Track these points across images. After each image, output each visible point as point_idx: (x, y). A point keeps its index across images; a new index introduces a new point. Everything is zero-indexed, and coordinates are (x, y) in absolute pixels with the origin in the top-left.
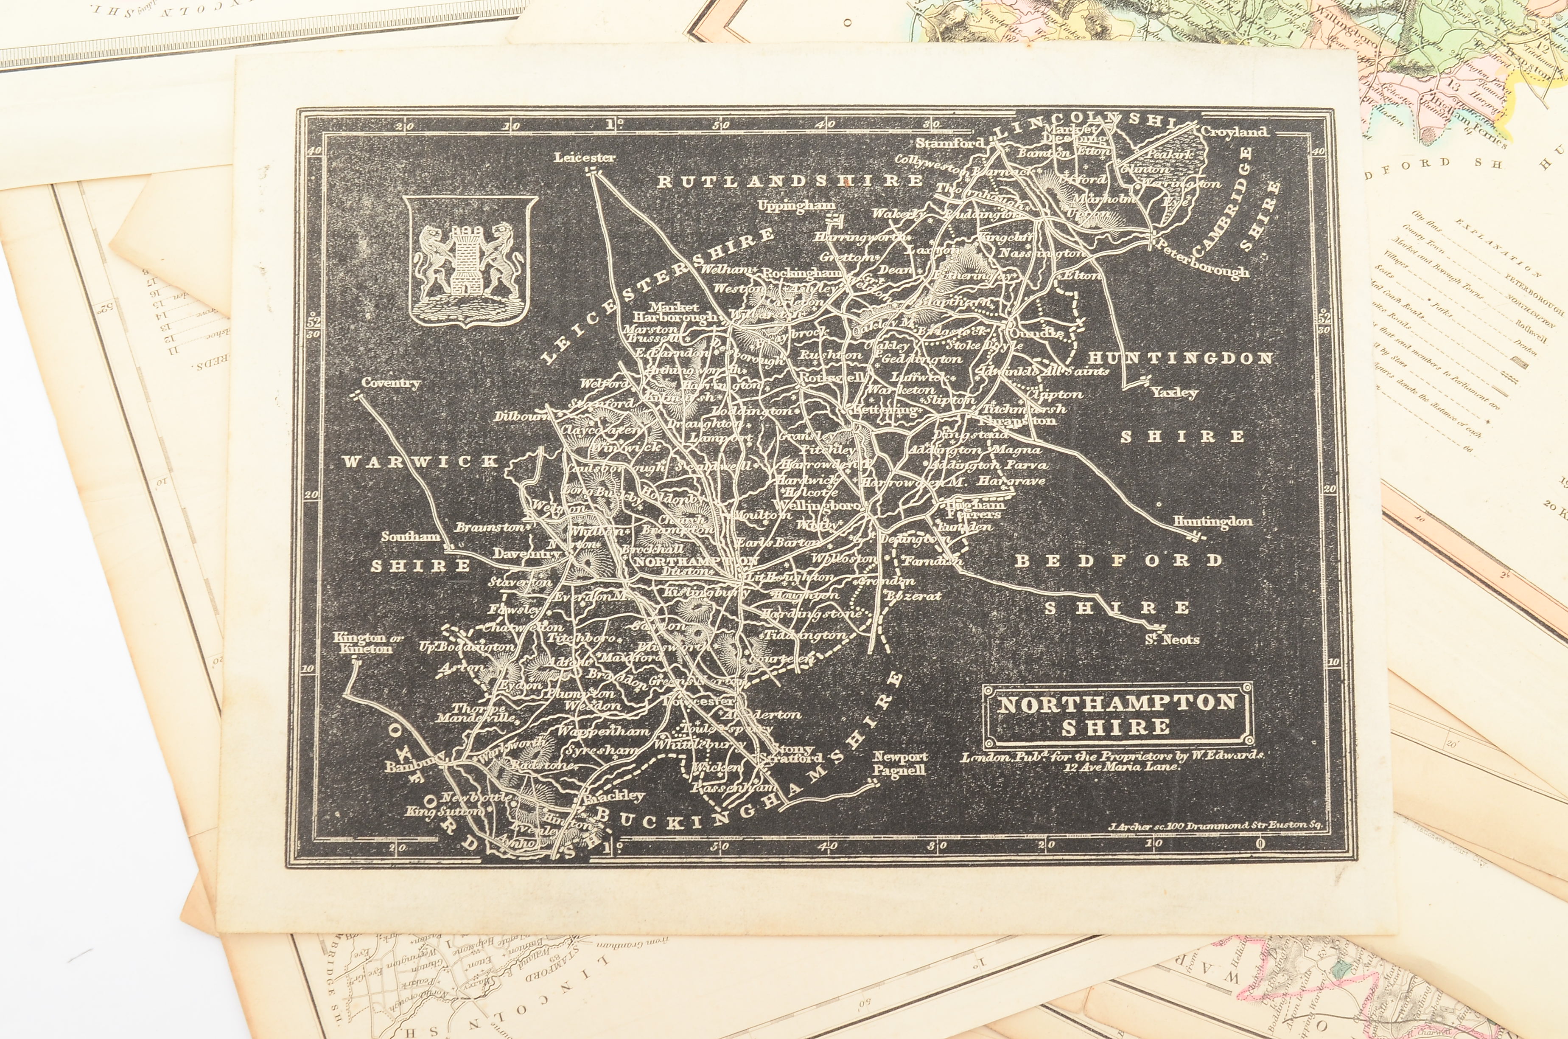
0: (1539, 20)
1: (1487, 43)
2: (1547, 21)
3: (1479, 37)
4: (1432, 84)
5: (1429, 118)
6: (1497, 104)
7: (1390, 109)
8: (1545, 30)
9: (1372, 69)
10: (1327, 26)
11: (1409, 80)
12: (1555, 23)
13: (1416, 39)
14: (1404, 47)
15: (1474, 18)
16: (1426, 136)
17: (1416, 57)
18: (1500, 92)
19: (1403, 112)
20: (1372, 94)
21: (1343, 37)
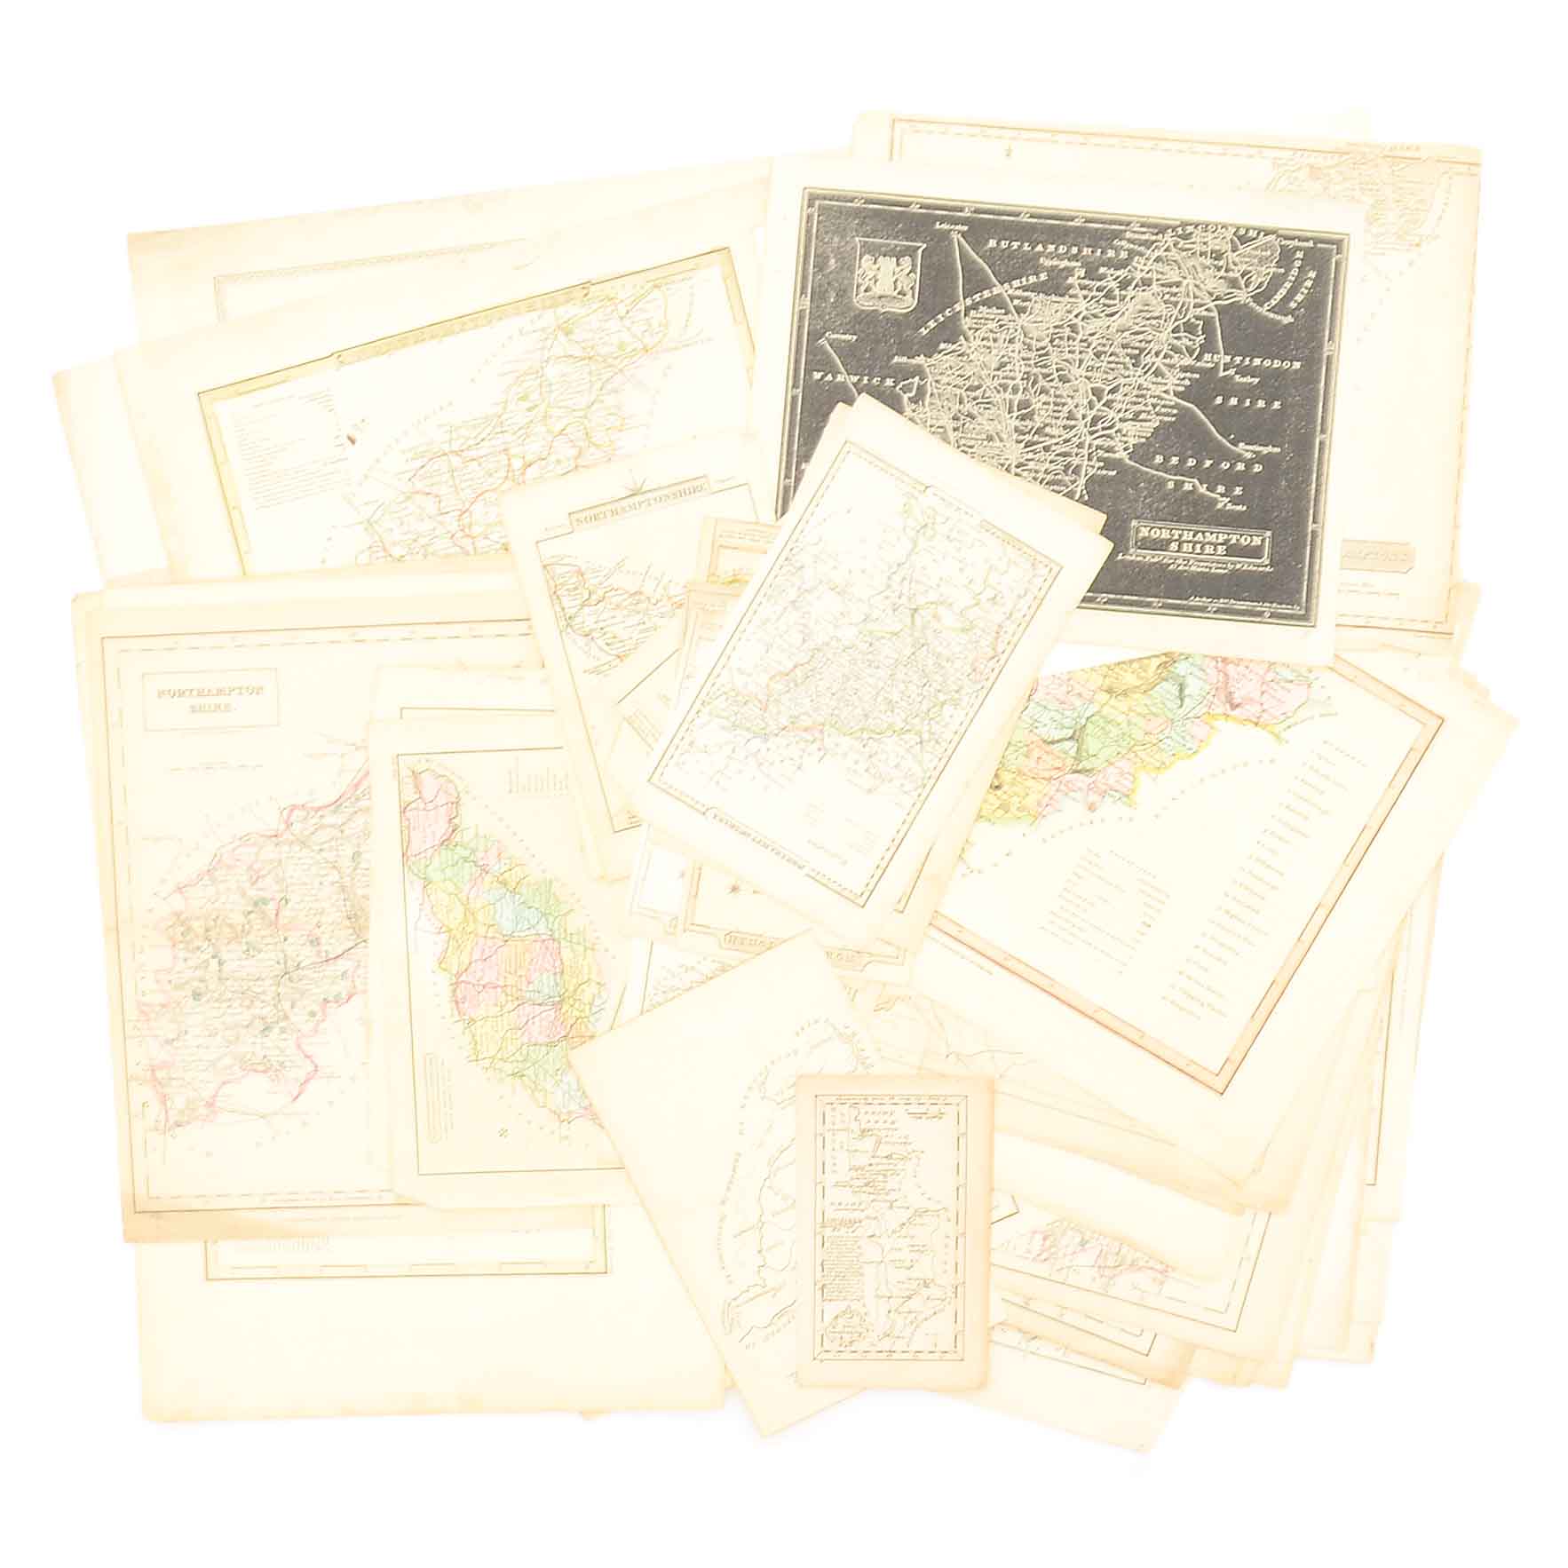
0: (1152, 736)
1: (1124, 752)
2: (1156, 736)
3: (1119, 749)
4: (1094, 778)
5: (1093, 798)
6: (1131, 786)
7: (1071, 794)
8: (1155, 741)
9: (1061, 773)
10: (1036, 754)
11: (1081, 777)
12: (1161, 737)
13: (1084, 754)
14: (1078, 759)
15: (1116, 739)
16: (1092, 808)
17: (1085, 764)
18: (1131, 778)
19: (1078, 795)
20: (1063, 787)
21: (1044, 757)
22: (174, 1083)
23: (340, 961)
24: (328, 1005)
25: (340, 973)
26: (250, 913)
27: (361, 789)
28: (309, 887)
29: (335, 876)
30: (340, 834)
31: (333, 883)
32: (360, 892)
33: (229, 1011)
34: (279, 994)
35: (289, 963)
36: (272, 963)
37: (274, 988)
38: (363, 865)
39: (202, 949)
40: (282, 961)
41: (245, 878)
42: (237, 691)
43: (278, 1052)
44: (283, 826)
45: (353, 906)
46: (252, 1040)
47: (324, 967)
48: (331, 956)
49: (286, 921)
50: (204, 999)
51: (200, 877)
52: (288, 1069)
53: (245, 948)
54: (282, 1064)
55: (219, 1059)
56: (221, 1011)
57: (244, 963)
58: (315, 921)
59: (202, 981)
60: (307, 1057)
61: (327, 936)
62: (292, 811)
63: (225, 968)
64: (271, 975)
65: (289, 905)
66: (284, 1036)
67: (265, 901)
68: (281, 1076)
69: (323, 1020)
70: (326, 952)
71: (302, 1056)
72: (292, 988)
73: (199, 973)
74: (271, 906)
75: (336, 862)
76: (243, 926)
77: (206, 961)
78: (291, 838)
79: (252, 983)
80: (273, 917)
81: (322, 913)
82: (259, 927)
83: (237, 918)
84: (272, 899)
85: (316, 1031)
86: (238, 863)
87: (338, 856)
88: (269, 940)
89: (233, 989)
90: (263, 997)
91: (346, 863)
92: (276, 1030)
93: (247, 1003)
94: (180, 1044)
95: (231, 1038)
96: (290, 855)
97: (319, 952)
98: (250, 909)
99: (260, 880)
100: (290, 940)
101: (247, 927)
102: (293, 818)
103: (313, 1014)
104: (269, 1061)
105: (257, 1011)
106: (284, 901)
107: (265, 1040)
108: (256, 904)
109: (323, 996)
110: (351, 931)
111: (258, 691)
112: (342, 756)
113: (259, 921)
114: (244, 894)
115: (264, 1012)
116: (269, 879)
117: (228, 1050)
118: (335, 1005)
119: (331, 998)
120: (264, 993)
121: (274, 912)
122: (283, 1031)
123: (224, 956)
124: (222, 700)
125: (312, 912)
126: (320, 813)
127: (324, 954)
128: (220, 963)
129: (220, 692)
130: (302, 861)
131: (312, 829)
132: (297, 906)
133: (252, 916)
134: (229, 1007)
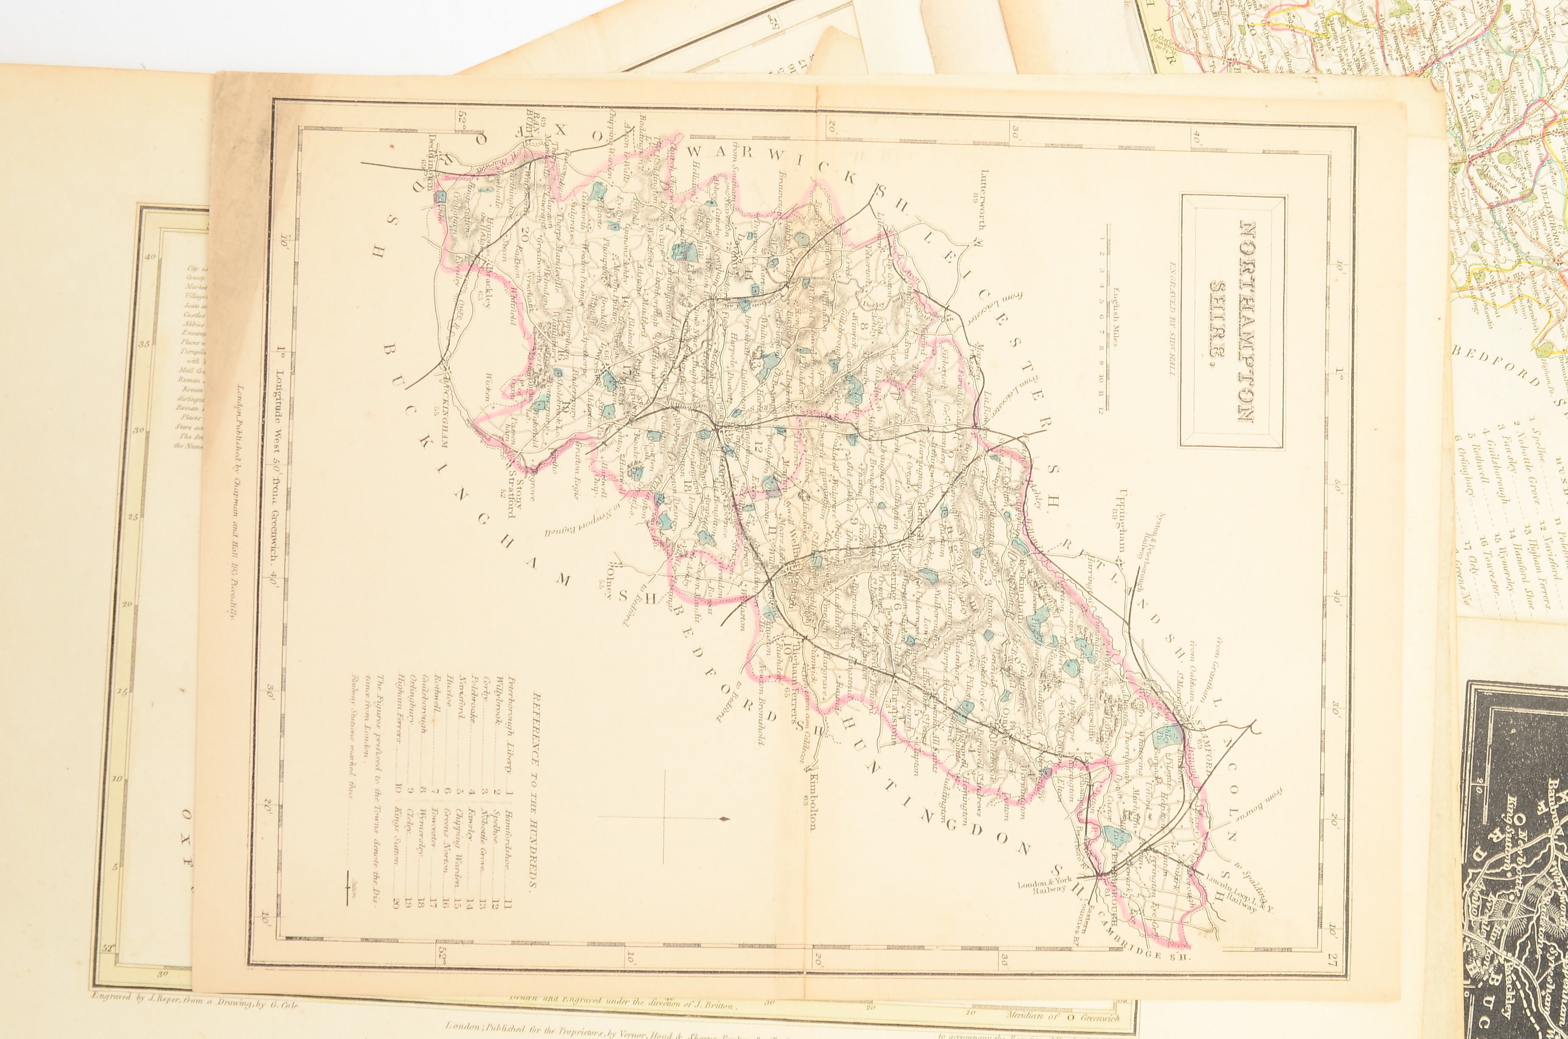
22: (519, 196)
23: (732, 530)
24: (651, 504)
25: (710, 531)
26: (835, 365)
27: (1057, 595)
28: (877, 482)
29: (894, 534)
30: (973, 547)
31: (881, 527)
32: (862, 579)
33: (651, 311)
34: (676, 409)
35: (736, 434)
36: (737, 398)
37: (688, 399)
38: (912, 587)
39: (770, 270)
40: (739, 420)
41: (900, 361)
42: (1246, 371)
43: (566, 398)
44: (993, 439)
45: (836, 563)
46: (593, 351)
47: (722, 498)
48: (745, 516)
49: (815, 434)
50: (676, 266)
51: (905, 275)
52: (532, 414)
53: (768, 350)
54: (542, 405)
55: (559, 284)
56: (650, 297)
57: (740, 347)
58: (812, 488)
59: (711, 264)
60: (554, 453)
61: (783, 510)
62: (1022, 460)
63: (734, 313)
64: (715, 399)
65: (845, 444)
66: (596, 412)
67: (855, 395)
68: (519, 399)
69: (621, 491)
70: (752, 506)
71: (556, 445)
72: (686, 437)
73: (726, 259)
74: (844, 409)
75: (921, 538)
76: (809, 351)
77: (747, 275)
78: (971, 455)
79: (701, 358)
80: (824, 409)
81: (825, 504)
82: (808, 381)
83: (826, 341)
84: (857, 412)
85: (603, 475)
86: (928, 350)
87: (933, 541)
88: (781, 399)
89: (691, 323)
90: (673, 378)
91: (916, 557)
92: (608, 399)
93: (664, 347)
94: (593, 213)
95: (598, 310)
96: (939, 451)
97: (752, 492)
98: (842, 365)
99: (894, 389)
100: (778, 439)
101: (809, 357)
102: (1006, 460)
103: (636, 471)
104: (551, 380)
105: (646, 366)
106: (851, 431)
107: (591, 376)
108: (849, 378)
109: (668, 492)
110: (790, 557)
111: (1246, 414)
112: (1119, 563)
113: (817, 382)
114: (869, 356)
115: (645, 380)
116: (892, 406)
117: (576, 302)
118: (649, 517)
119: (663, 508)
120: (681, 380)
121: (832, 413)
122: (607, 411)
123: (756, 312)
124: (1231, 341)
125: (830, 485)
126: (1014, 513)
127: (748, 500)
128: (744, 302)
129: (1246, 340)
130: (926, 471)
131: (986, 497)
132: (841, 455)
133: (828, 369)
134: (659, 313)
